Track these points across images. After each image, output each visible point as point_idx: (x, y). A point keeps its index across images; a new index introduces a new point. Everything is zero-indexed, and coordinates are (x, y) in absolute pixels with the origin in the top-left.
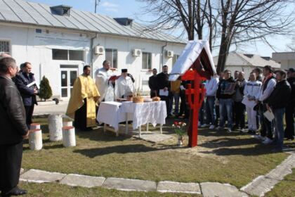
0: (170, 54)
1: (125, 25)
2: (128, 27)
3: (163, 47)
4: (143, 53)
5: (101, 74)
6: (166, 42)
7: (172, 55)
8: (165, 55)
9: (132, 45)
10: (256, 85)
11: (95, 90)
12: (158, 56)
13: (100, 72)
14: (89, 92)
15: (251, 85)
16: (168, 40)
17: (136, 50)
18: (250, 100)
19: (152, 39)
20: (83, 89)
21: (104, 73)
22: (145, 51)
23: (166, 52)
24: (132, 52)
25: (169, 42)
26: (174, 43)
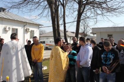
0: (29, 30)
3: (25, 26)
8: (26, 30)
17: (8, 27)
19: (18, 21)
24: (5, 28)
25: (28, 23)
26: (31, 23)
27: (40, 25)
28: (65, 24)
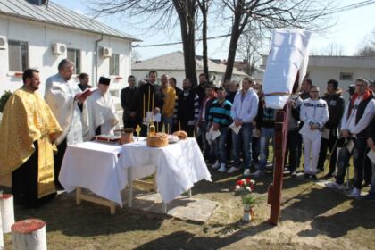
0: (107, 52)
1: (37, 4)
2: (43, 8)
3: (97, 42)
4: (68, 50)
5: (58, 88)
6: (102, 34)
7: (110, 55)
8: (100, 53)
9: (52, 36)
10: (320, 106)
11: (50, 118)
12: (91, 54)
13: (55, 84)
14: (41, 125)
15: (312, 105)
16: (105, 32)
17: (59, 45)
18: (312, 129)
19: (82, 29)
20: (30, 119)
21: (63, 86)
22: (71, 47)
23: (102, 50)
24: (53, 48)
25: (106, 35)
26: (113, 36)
27: (134, 40)
28: (205, 39)
